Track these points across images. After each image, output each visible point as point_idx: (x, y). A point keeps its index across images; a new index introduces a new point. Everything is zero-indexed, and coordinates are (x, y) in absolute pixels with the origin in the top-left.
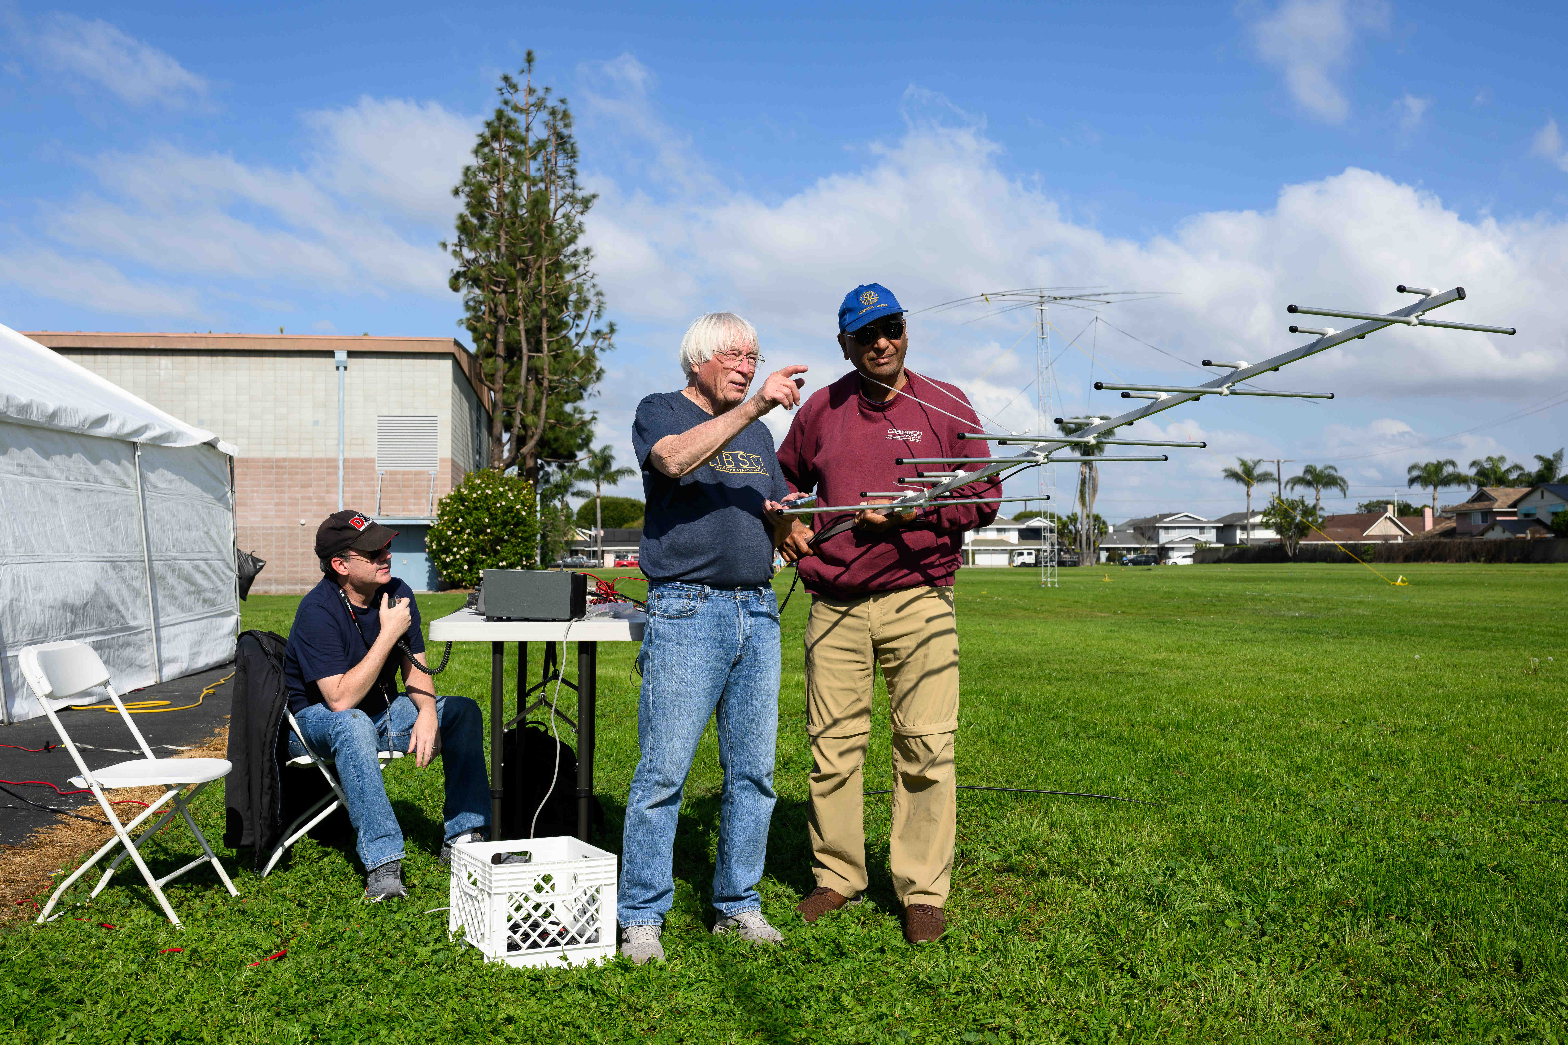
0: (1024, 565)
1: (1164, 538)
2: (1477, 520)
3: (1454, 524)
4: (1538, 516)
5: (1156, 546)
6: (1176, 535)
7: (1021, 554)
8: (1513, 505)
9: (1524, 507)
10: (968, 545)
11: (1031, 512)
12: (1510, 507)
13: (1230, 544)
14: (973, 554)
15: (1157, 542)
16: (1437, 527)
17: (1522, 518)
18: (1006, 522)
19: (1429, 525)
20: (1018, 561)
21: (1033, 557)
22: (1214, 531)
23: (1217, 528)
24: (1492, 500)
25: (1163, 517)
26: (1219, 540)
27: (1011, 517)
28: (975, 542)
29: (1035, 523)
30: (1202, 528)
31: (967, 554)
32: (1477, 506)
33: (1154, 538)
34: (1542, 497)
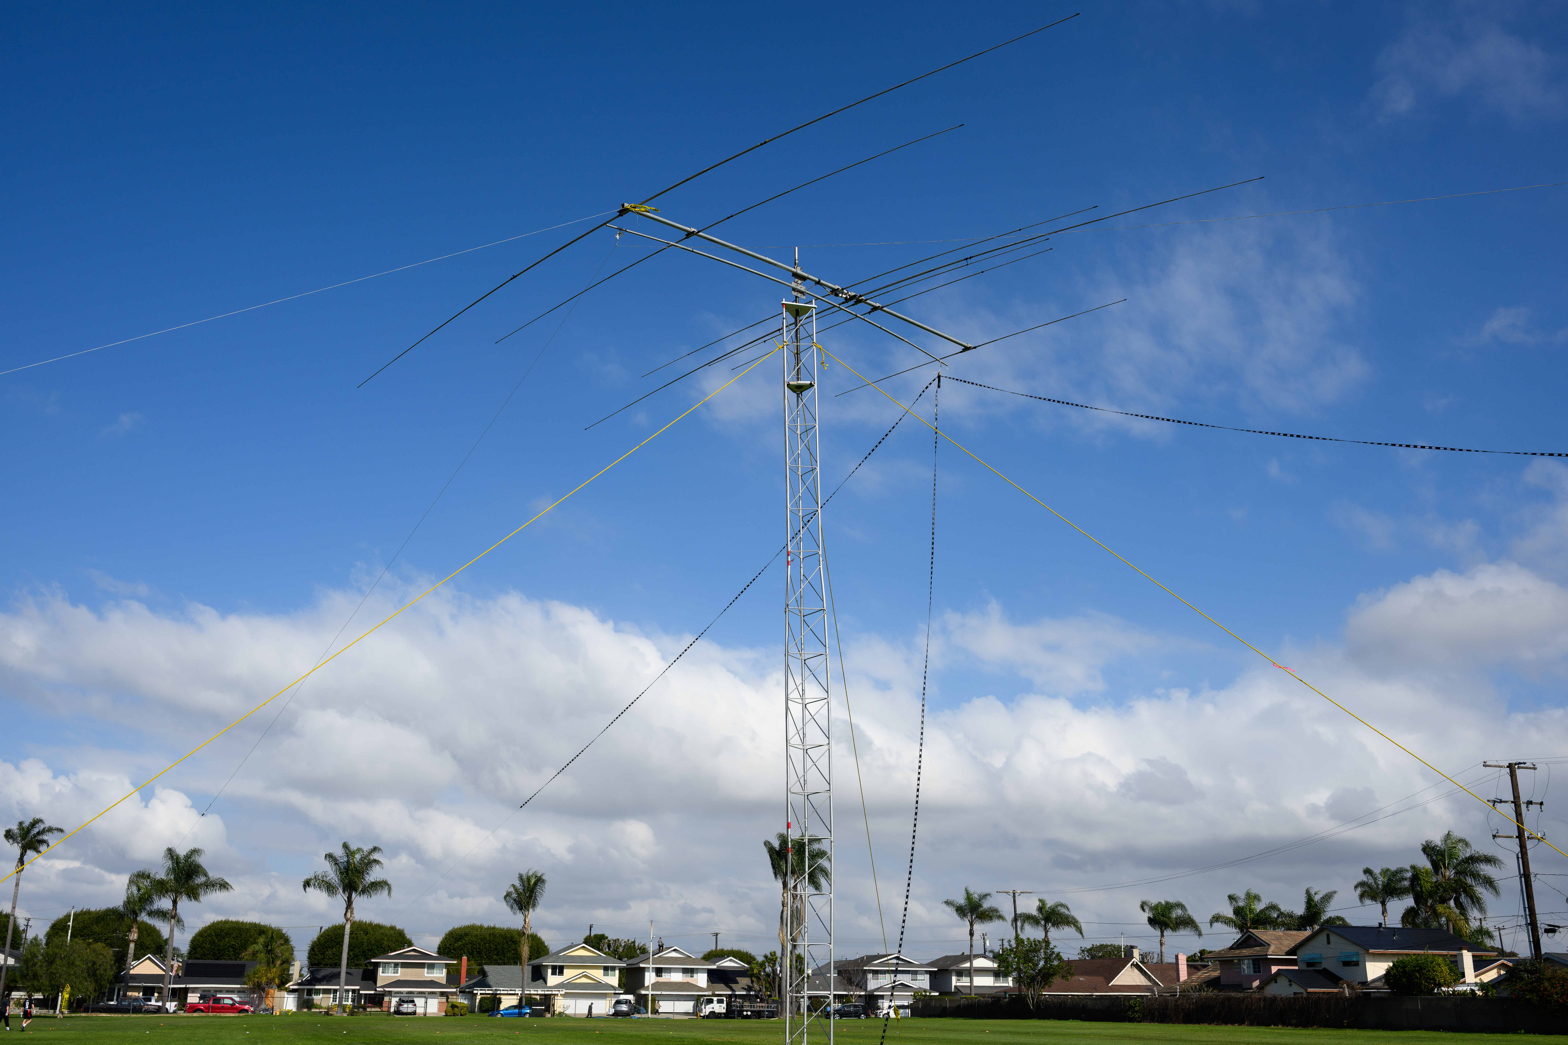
0: (713, 1015)
1: (873, 984)
2: (1246, 968)
3: (1216, 974)
4: (1325, 965)
5: (863, 993)
6: (885, 981)
7: (710, 1001)
8: (1292, 952)
9: (1306, 953)
10: (647, 988)
11: (722, 950)
12: (1288, 954)
13: (945, 992)
14: (653, 1001)
15: (866, 990)
16: (1194, 977)
17: (1304, 967)
18: (695, 962)
19: (1183, 975)
20: (707, 1010)
21: (724, 1005)
22: (927, 976)
23: (930, 973)
24: (1264, 945)
25: (871, 959)
26: (933, 988)
27: (701, 955)
28: (655, 986)
29: (728, 963)
30: (915, 973)
31: (647, 1001)
32: (1245, 952)
33: (862, 985)
34: (1329, 943)
